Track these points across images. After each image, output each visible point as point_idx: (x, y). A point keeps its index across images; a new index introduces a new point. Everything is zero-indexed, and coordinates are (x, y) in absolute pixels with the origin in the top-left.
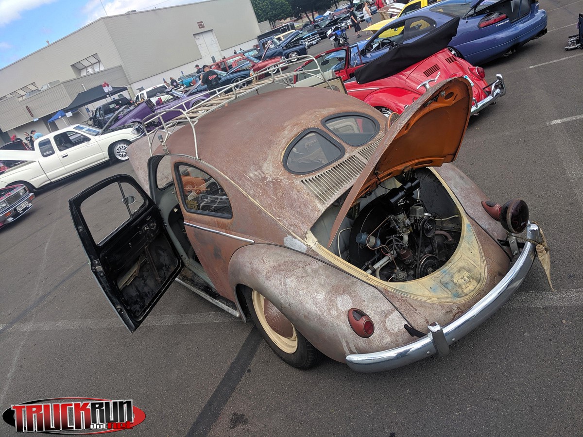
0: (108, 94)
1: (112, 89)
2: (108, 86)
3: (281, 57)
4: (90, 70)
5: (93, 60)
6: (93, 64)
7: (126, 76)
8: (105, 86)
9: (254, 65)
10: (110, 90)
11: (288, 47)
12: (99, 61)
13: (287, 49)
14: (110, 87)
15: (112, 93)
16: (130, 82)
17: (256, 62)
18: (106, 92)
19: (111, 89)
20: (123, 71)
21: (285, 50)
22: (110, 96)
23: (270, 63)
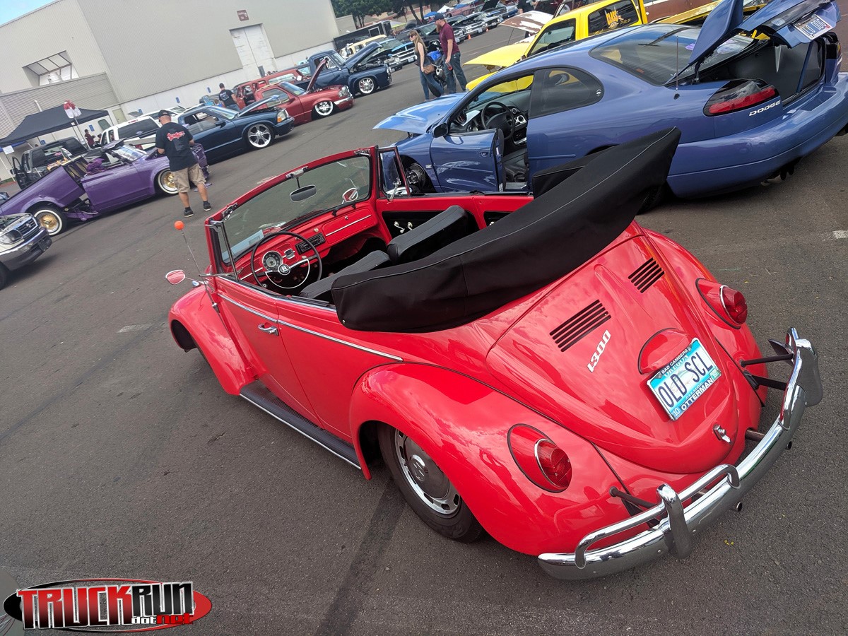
0: (73, 120)
1: (80, 113)
2: (74, 108)
3: (340, 88)
4: (54, 78)
5: (60, 62)
6: (60, 68)
7: (112, 91)
8: (68, 108)
9: (293, 100)
10: (76, 115)
11: (357, 69)
12: (70, 64)
13: (355, 72)
14: (77, 109)
15: (81, 120)
16: (120, 102)
17: (297, 93)
18: (70, 117)
19: (77, 113)
20: (109, 82)
21: (352, 74)
22: (76, 125)
23: (321, 95)
